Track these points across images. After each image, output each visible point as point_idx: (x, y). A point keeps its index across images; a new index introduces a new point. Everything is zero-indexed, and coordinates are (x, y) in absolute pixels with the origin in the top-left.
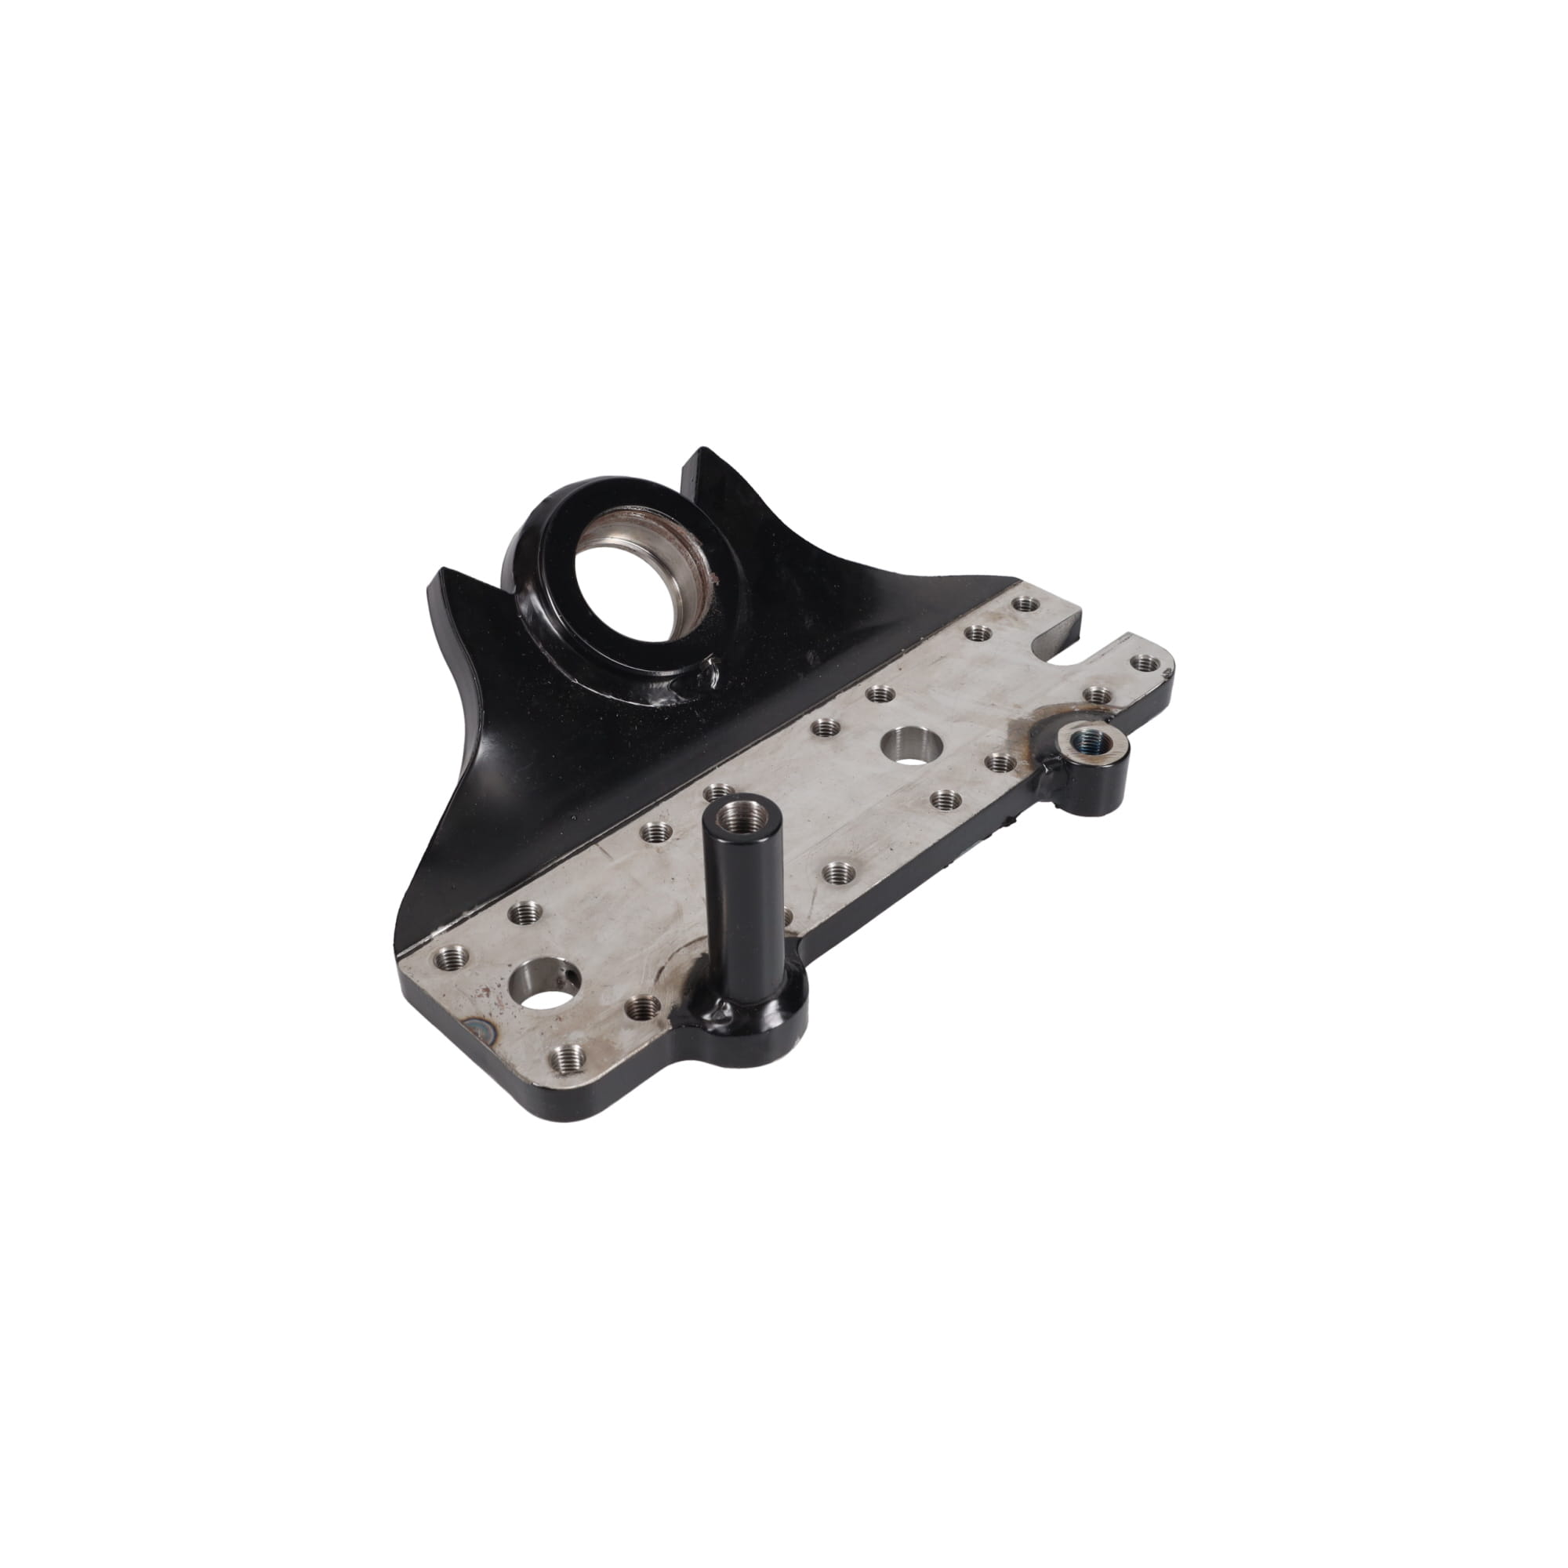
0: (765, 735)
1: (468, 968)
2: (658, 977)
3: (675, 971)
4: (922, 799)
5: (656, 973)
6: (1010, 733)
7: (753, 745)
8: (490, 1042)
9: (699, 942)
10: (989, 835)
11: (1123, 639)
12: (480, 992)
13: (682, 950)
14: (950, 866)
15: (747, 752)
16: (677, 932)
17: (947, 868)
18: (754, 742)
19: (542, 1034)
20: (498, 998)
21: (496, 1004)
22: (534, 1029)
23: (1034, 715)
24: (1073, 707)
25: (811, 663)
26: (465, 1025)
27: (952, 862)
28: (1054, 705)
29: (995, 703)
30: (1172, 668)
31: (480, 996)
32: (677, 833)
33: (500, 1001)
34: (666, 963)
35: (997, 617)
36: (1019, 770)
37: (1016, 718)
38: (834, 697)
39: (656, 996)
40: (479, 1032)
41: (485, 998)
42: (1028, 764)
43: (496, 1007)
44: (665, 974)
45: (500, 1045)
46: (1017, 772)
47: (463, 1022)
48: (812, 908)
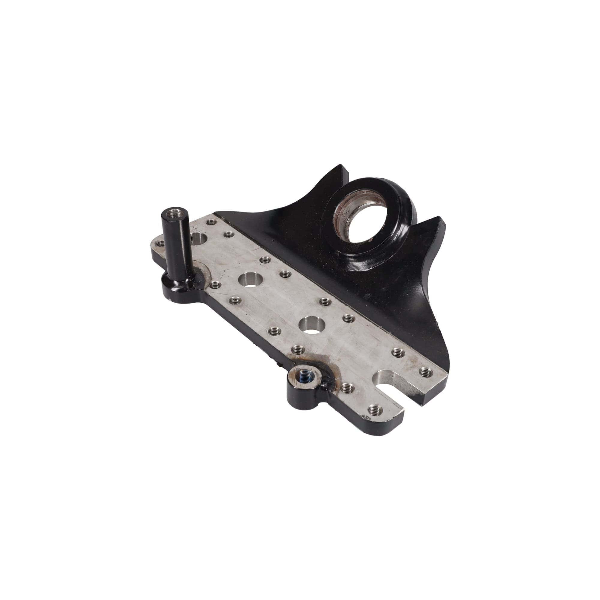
0: (320, 286)
4: (276, 325)
6: (318, 355)
7: (314, 283)
9: (207, 268)
10: (271, 358)
11: (397, 405)
14: (255, 345)
15: (311, 282)
17: (253, 344)
18: (316, 283)
23: (333, 364)
25: (365, 296)
27: (256, 345)
29: (341, 353)
35: (414, 360)
38: (346, 305)
41: (193, 228)
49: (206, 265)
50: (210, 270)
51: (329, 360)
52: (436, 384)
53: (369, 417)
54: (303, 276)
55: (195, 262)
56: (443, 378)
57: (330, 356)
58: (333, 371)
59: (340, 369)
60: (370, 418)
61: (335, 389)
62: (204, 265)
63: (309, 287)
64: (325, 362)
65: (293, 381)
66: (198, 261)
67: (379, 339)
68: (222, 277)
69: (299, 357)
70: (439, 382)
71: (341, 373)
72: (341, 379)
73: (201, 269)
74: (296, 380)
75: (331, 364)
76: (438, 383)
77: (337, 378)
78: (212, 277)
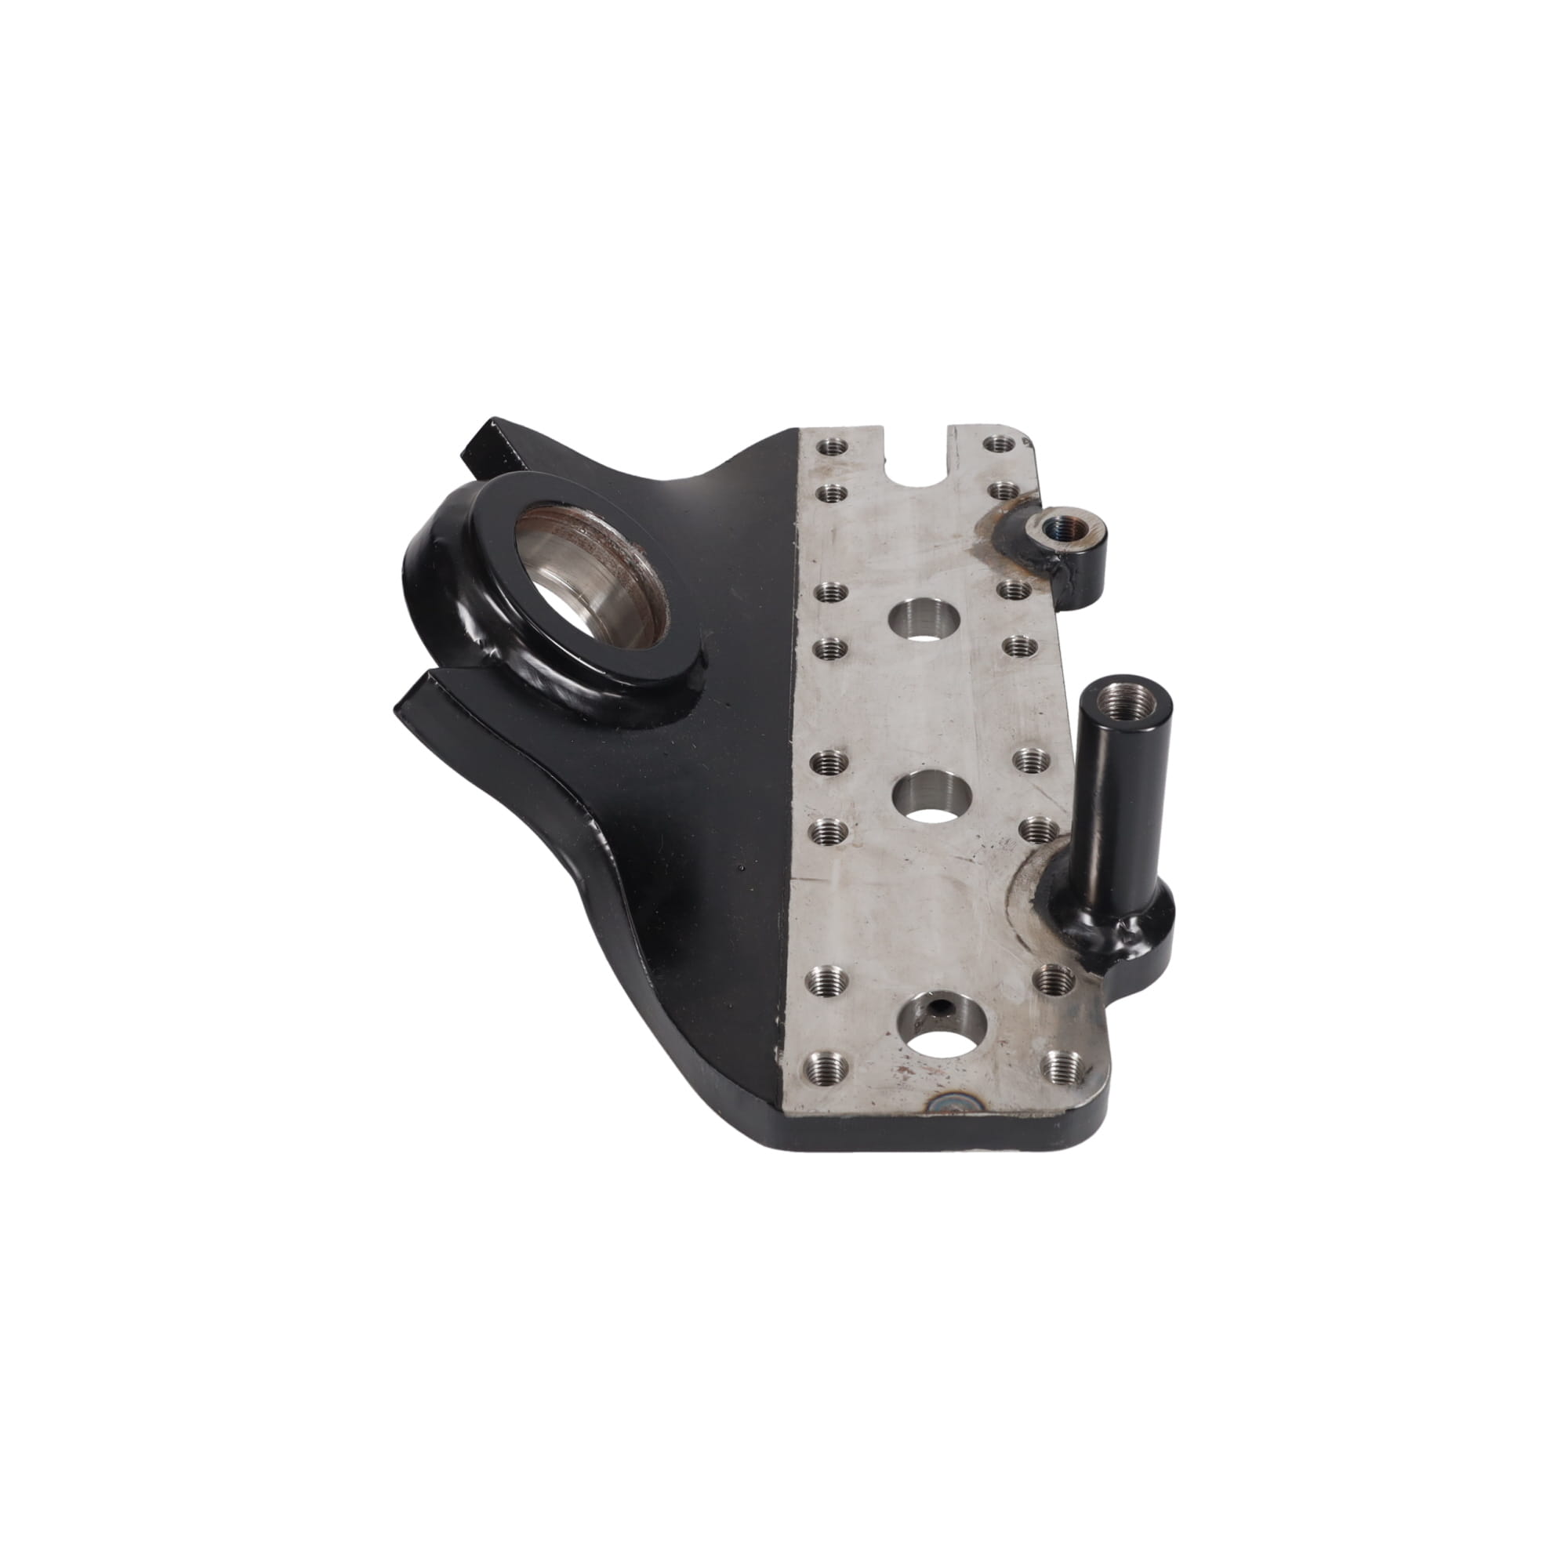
1: (856, 1065)
2: (1026, 946)
3: (1031, 931)
4: (1000, 658)
5: (1019, 944)
6: (986, 562)
8: (978, 1107)
11: (952, 433)
12: (900, 1075)
13: (1009, 911)
16: (981, 900)
19: (1010, 1065)
20: (924, 1068)
21: (930, 1074)
22: (996, 1067)
23: (980, 535)
24: (1000, 511)
26: (934, 1112)
28: (983, 519)
31: (905, 1079)
32: (847, 819)
33: (930, 1069)
34: (1015, 931)
35: (825, 470)
36: (1036, 588)
37: (970, 546)
38: (796, 620)
39: (1049, 963)
40: (956, 1107)
41: (913, 1077)
42: (1036, 578)
43: (934, 1076)
44: (1028, 940)
45: (990, 1103)
46: (1037, 591)
47: (927, 1111)
48: (1055, 803)
49: (1003, 907)
51: (975, 545)
59: (975, 523)
63: (817, 699)
64: (990, 545)
66: (1012, 935)
68: (997, 845)
71: (982, 516)
73: (1031, 901)
75: (982, 537)
78: (1022, 861)
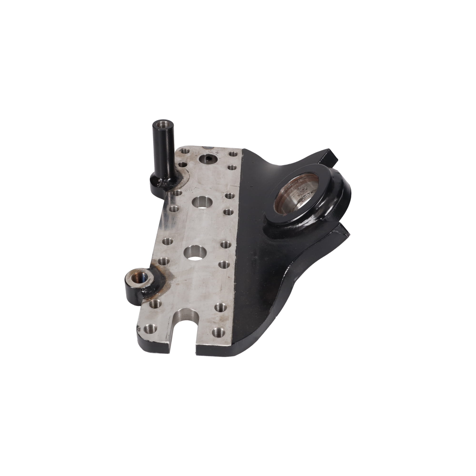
3: (185, 173)
4: (174, 238)
6: (170, 273)
9: (188, 180)
23: (169, 284)
29: (185, 281)
30: (138, 332)
32: (225, 200)
35: (222, 320)
36: (156, 262)
37: (174, 279)
38: (236, 255)
39: (183, 168)
41: (216, 152)
42: (155, 265)
46: (156, 261)
49: (190, 178)
50: (188, 182)
51: (172, 280)
52: (213, 345)
53: (140, 329)
54: (238, 220)
55: (187, 172)
56: (224, 345)
57: (176, 278)
58: (163, 288)
59: (170, 289)
60: (140, 331)
61: (147, 299)
62: (189, 177)
63: (230, 229)
64: (167, 279)
65: (129, 275)
66: (190, 173)
67: (222, 291)
68: (188, 190)
69: (158, 266)
70: (217, 345)
71: (166, 292)
72: (160, 296)
73: (183, 179)
74: (131, 276)
75: (169, 283)
76: (215, 345)
77: (159, 294)
78: (183, 187)
